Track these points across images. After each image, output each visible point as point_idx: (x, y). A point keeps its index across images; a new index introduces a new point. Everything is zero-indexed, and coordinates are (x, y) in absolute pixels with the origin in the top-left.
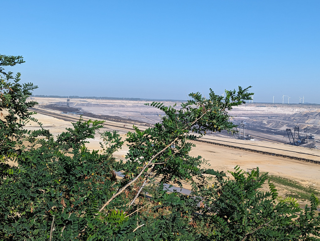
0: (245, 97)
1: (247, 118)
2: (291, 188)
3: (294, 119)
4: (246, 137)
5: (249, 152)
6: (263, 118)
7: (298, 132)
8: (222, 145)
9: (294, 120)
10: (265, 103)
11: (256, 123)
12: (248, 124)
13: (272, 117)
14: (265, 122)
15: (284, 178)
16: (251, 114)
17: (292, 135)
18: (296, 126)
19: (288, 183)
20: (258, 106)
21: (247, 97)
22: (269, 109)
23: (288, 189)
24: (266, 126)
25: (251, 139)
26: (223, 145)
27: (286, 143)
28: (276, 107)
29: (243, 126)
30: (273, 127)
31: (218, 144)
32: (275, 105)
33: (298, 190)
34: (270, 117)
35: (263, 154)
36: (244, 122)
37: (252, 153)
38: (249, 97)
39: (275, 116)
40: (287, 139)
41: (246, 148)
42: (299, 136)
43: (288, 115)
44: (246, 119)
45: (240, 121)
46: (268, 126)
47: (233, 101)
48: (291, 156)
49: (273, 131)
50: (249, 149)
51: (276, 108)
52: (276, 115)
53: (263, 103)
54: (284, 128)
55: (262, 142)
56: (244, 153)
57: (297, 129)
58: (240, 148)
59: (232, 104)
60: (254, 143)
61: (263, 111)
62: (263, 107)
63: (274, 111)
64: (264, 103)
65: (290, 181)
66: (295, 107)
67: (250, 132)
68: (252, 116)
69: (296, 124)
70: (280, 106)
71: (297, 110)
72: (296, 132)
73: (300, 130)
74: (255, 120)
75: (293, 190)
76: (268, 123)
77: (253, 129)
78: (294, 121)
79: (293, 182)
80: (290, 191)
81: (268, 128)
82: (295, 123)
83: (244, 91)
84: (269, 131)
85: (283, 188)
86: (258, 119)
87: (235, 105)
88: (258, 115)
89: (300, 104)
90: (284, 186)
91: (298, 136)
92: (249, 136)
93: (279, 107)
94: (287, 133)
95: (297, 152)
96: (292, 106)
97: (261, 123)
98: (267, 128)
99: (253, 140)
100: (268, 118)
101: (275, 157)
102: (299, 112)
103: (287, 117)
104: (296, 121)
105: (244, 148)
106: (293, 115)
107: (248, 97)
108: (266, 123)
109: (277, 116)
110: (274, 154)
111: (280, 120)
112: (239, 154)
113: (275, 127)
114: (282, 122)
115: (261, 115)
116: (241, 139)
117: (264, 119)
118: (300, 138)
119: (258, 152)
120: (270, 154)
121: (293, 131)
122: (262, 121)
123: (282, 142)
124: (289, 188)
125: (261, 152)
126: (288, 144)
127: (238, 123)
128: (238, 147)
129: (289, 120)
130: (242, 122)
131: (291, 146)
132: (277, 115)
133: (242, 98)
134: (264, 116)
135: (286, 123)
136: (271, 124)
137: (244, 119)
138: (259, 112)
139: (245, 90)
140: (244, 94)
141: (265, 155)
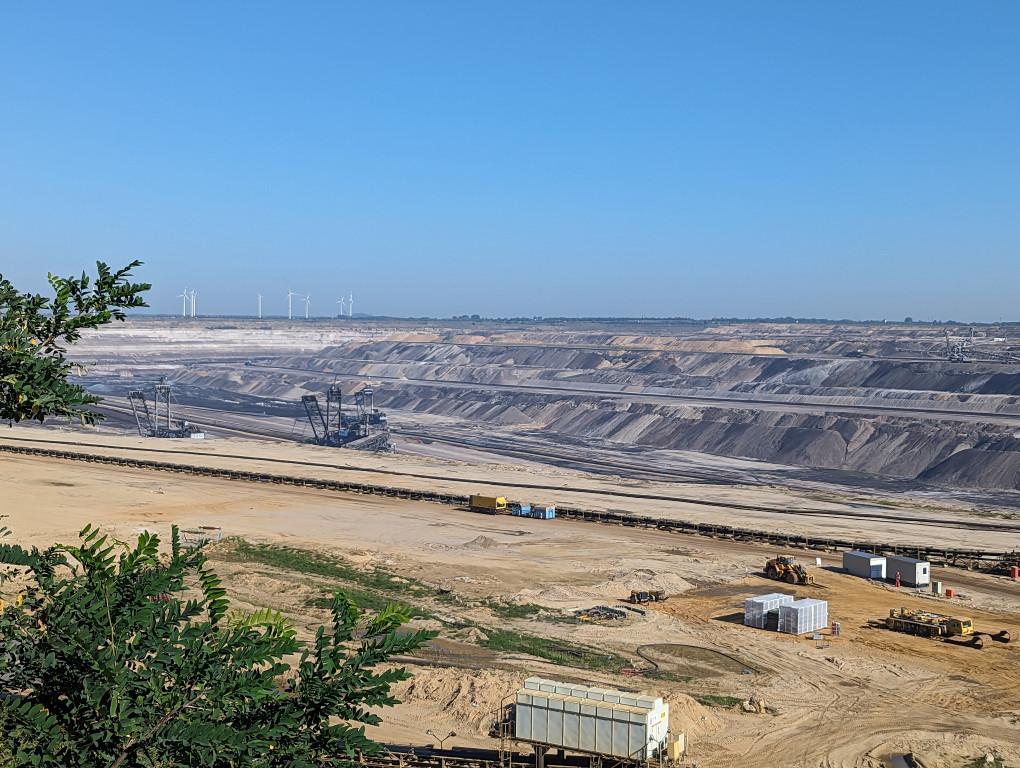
0: (123, 298)
1: (178, 366)
2: (320, 579)
3: (325, 365)
4: (177, 429)
5: (186, 476)
6: (229, 365)
7: (336, 405)
8: (97, 459)
9: (324, 368)
10: (235, 317)
11: (207, 382)
12: (182, 386)
13: (256, 360)
14: (236, 378)
15: (299, 551)
16: (191, 355)
17: (321, 415)
18: (333, 385)
19: (313, 565)
20: (212, 329)
21: (129, 296)
22: (247, 337)
23: (313, 582)
24: (240, 391)
25: (193, 436)
26: (99, 458)
27: (301, 440)
28: (270, 329)
29: (166, 395)
30: (261, 392)
31: (81, 456)
32: (265, 322)
33: (342, 584)
34: (252, 360)
35: (232, 479)
36: (170, 379)
37: (195, 477)
38: (134, 297)
39: (265, 359)
40: (304, 428)
41: (178, 463)
42: (341, 417)
43: (307, 352)
44: (173, 370)
45: (155, 378)
46: (246, 390)
47: (81, 311)
48: (319, 479)
49: (262, 404)
50: (188, 468)
51: (268, 332)
52: (270, 354)
53: (228, 317)
54: (296, 394)
55: (227, 442)
56: (171, 480)
57: (335, 395)
58: (158, 466)
59: (75, 321)
60: (203, 447)
61: (229, 342)
62: (229, 330)
63: (262, 343)
64: (232, 317)
65: (318, 557)
66: (328, 329)
67: (189, 413)
68: (192, 360)
69: (330, 380)
70: (282, 327)
71: (332, 338)
72: (333, 404)
73: (343, 398)
74: (203, 374)
75: (326, 585)
76: (247, 379)
77: (199, 402)
78: (327, 370)
79: (328, 560)
80: (318, 590)
81: (246, 396)
82: (329, 378)
83: (116, 277)
84: (249, 406)
85: (298, 580)
86: (214, 368)
87: (87, 326)
88: (212, 354)
89: (340, 317)
90: (299, 575)
91: (337, 417)
92: (186, 423)
93: (276, 327)
94: (306, 409)
95: (336, 467)
96: (317, 324)
97: (224, 381)
98: (244, 396)
99: (201, 436)
100: (246, 364)
101: (270, 486)
102: (340, 342)
103: (303, 359)
104: (331, 371)
105: (169, 466)
106: (323, 353)
107: (131, 298)
108: (240, 382)
109: (273, 356)
110: (265, 478)
111: (282, 371)
112: (154, 484)
113: (269, 393)
114: (290, 376)
115: (222, 354)
116: (160, 436)
117: (233, 370)
118: (344, 422)
119: (215, 473)
120: (254, 477)
121: (322, 403)
122: (226, 375)
123: (290, 437)
124: (316, 579)
125: (226, 472)
126: (309, 442)
127: (149, 384)
128: (150, 464)
129: (309, 367)
130: (161, 380)
131: (320, 450)
132: (273, 354)
133: (113, 300)
134: (233, 359)
135: (302, 379)
136: (256, 383)
137: (168, 370)
138: (215, 346)
139: (119, 273)
140: (117, 288)
141: (239, 483)
